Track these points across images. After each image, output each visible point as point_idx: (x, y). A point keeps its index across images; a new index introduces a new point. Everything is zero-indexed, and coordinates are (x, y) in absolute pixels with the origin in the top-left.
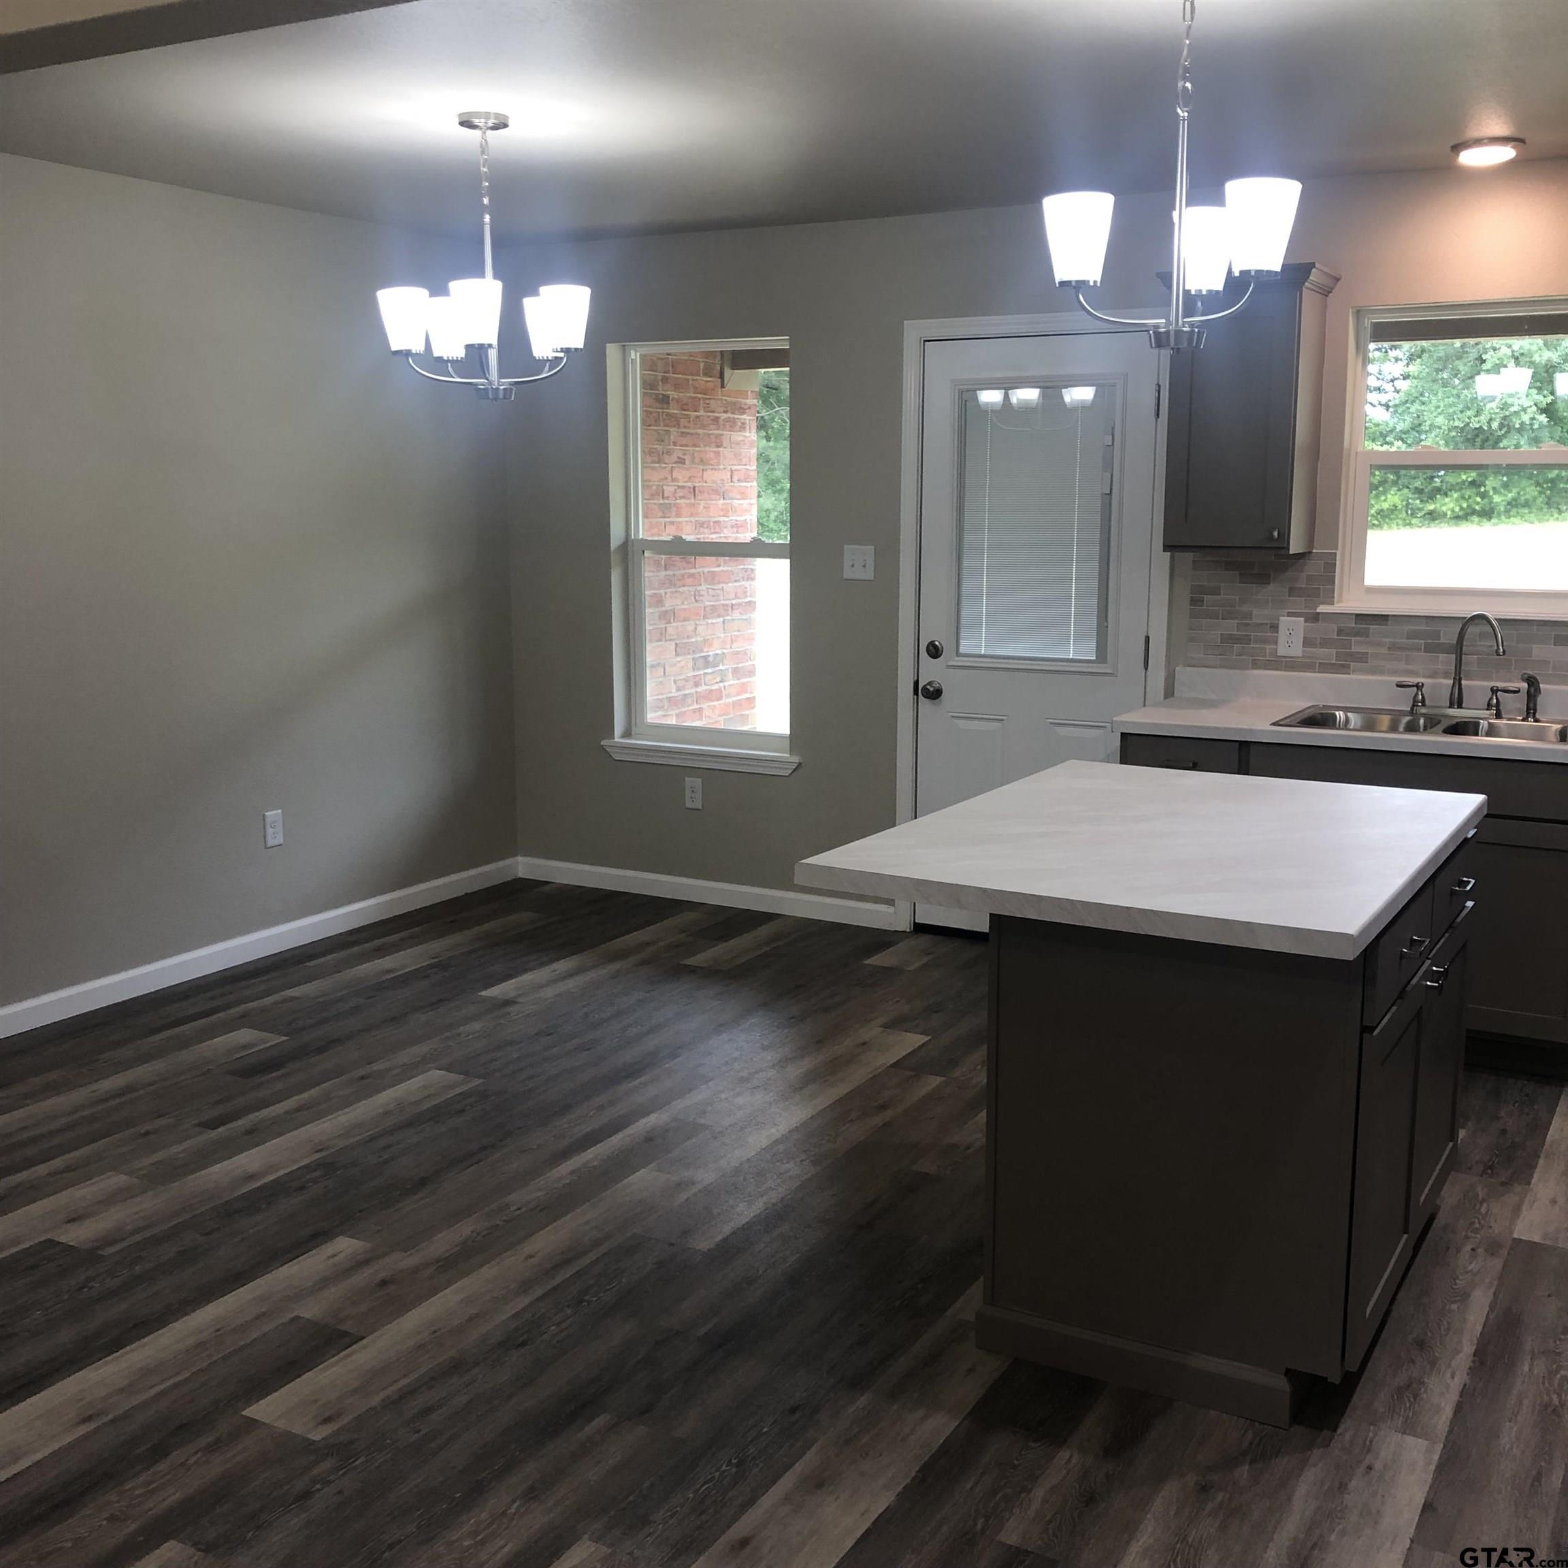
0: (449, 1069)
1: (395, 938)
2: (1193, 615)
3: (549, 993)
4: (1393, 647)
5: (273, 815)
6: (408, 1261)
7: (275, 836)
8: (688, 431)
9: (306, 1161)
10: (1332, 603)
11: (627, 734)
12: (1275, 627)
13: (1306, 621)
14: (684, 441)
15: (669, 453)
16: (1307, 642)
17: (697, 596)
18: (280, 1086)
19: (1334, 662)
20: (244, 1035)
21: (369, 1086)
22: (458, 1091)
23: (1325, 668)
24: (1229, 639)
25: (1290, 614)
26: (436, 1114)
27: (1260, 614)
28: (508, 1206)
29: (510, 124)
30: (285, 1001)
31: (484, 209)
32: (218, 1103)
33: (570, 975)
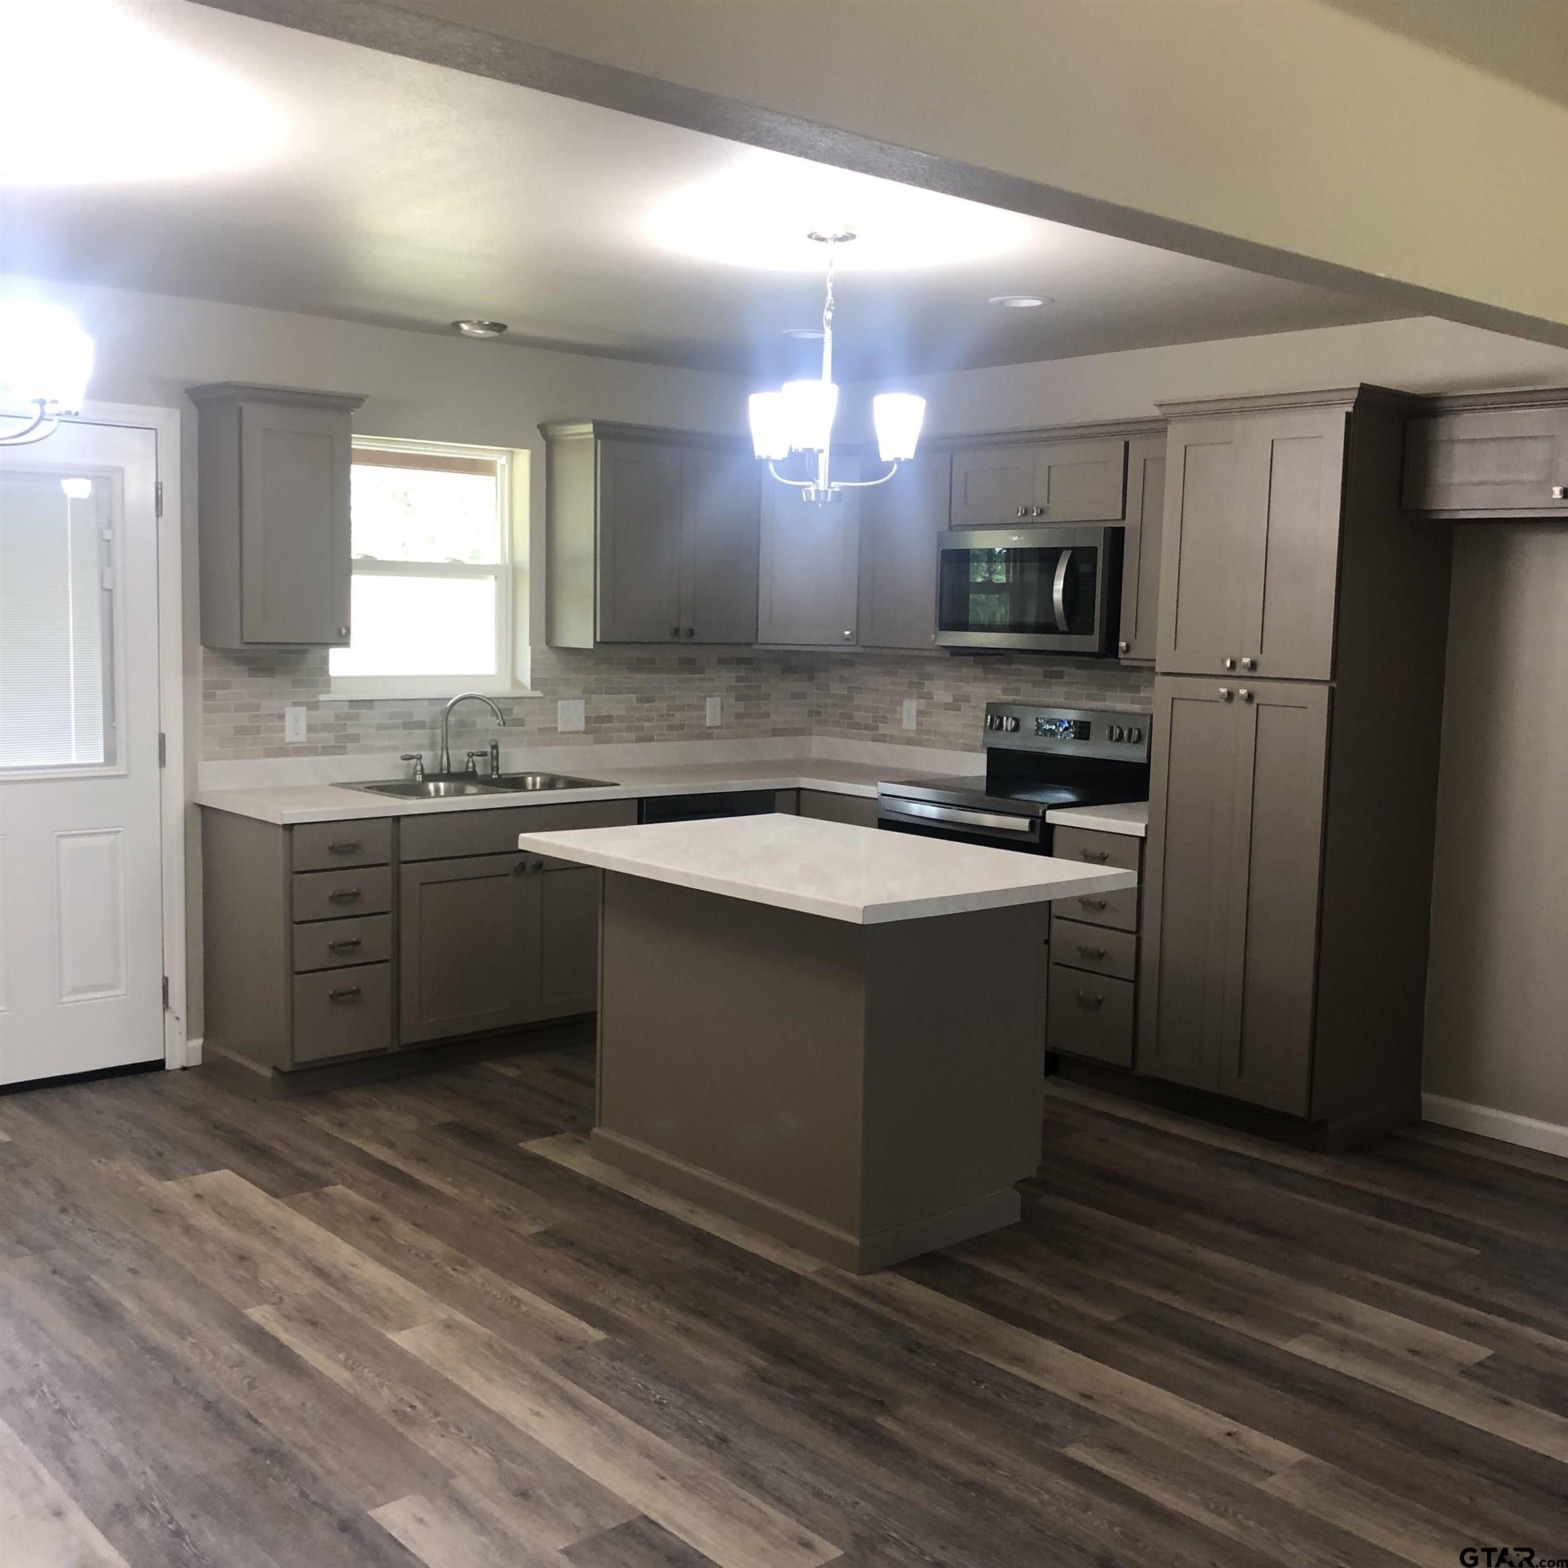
2: (207, 710)
4: (381, 727)
10: (328, 692)
12: (281, 717)
13: (308, 710)
16: (311, 728)
19: (333, 744)
23: (327, 750)
24: (241, 731)
25: (295, 704)
27: (269, 705)
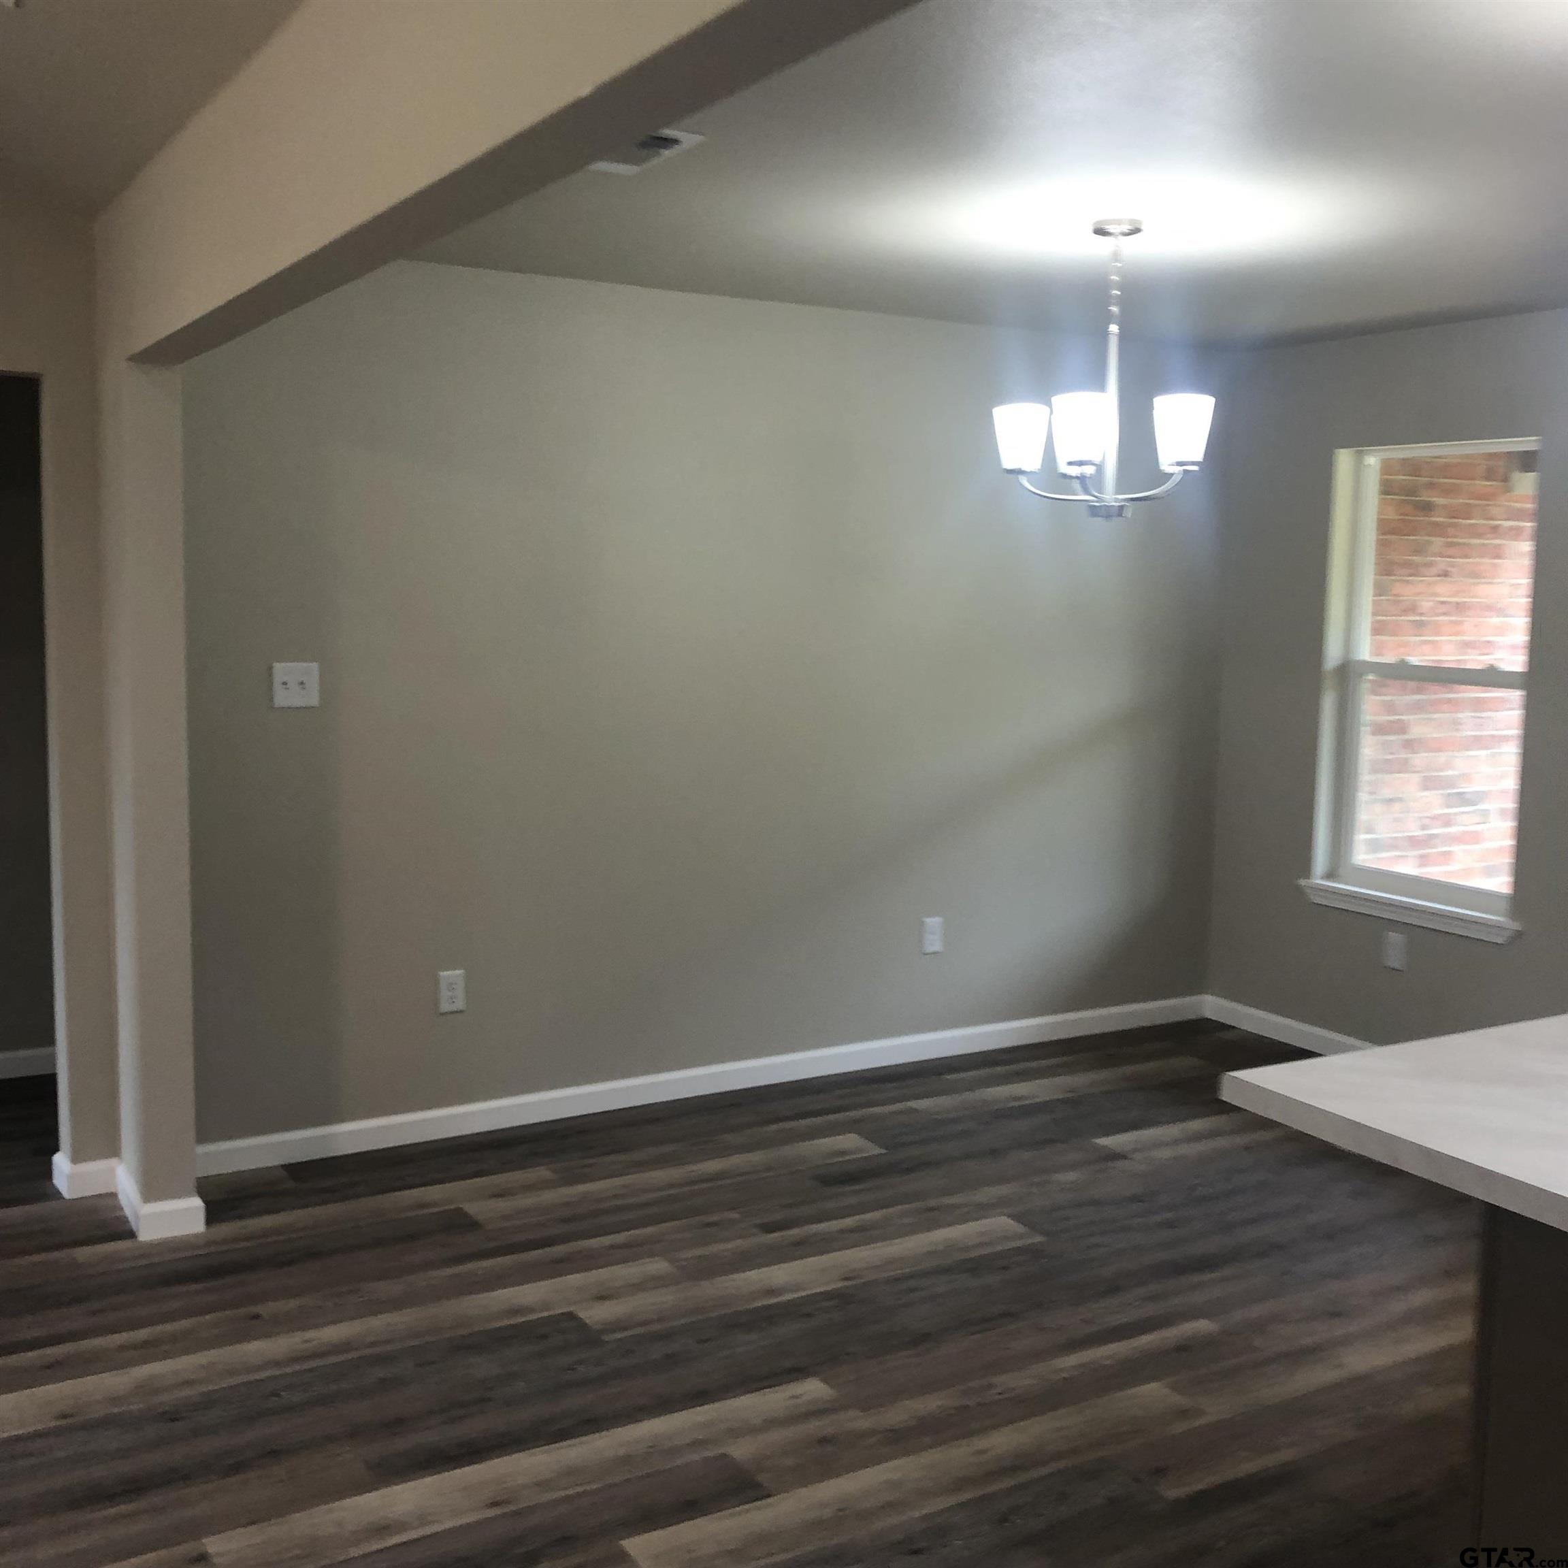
0: (1017, 1218)
1: (1044, 1063)
3: (1165, 1154)
5: (934, 922)
6: (859, 1421)
7: (934, 943)
8: (1455, 540)
9: (829, 1288)
11: (1330, 875)
14: (1451, 551)
15: (1430, 565)
17: (1456, 724)
18: (852, 1200)
20: (850, 1141)
21: (932, 1219)
22: (1019, 1243)
26: (974, 1266)
28: (990, 1386)
29: (1142, 228)
30: (901, 1112)
31: (1109, 318)
32: (790, 1206)
33: (1198, 1137)
